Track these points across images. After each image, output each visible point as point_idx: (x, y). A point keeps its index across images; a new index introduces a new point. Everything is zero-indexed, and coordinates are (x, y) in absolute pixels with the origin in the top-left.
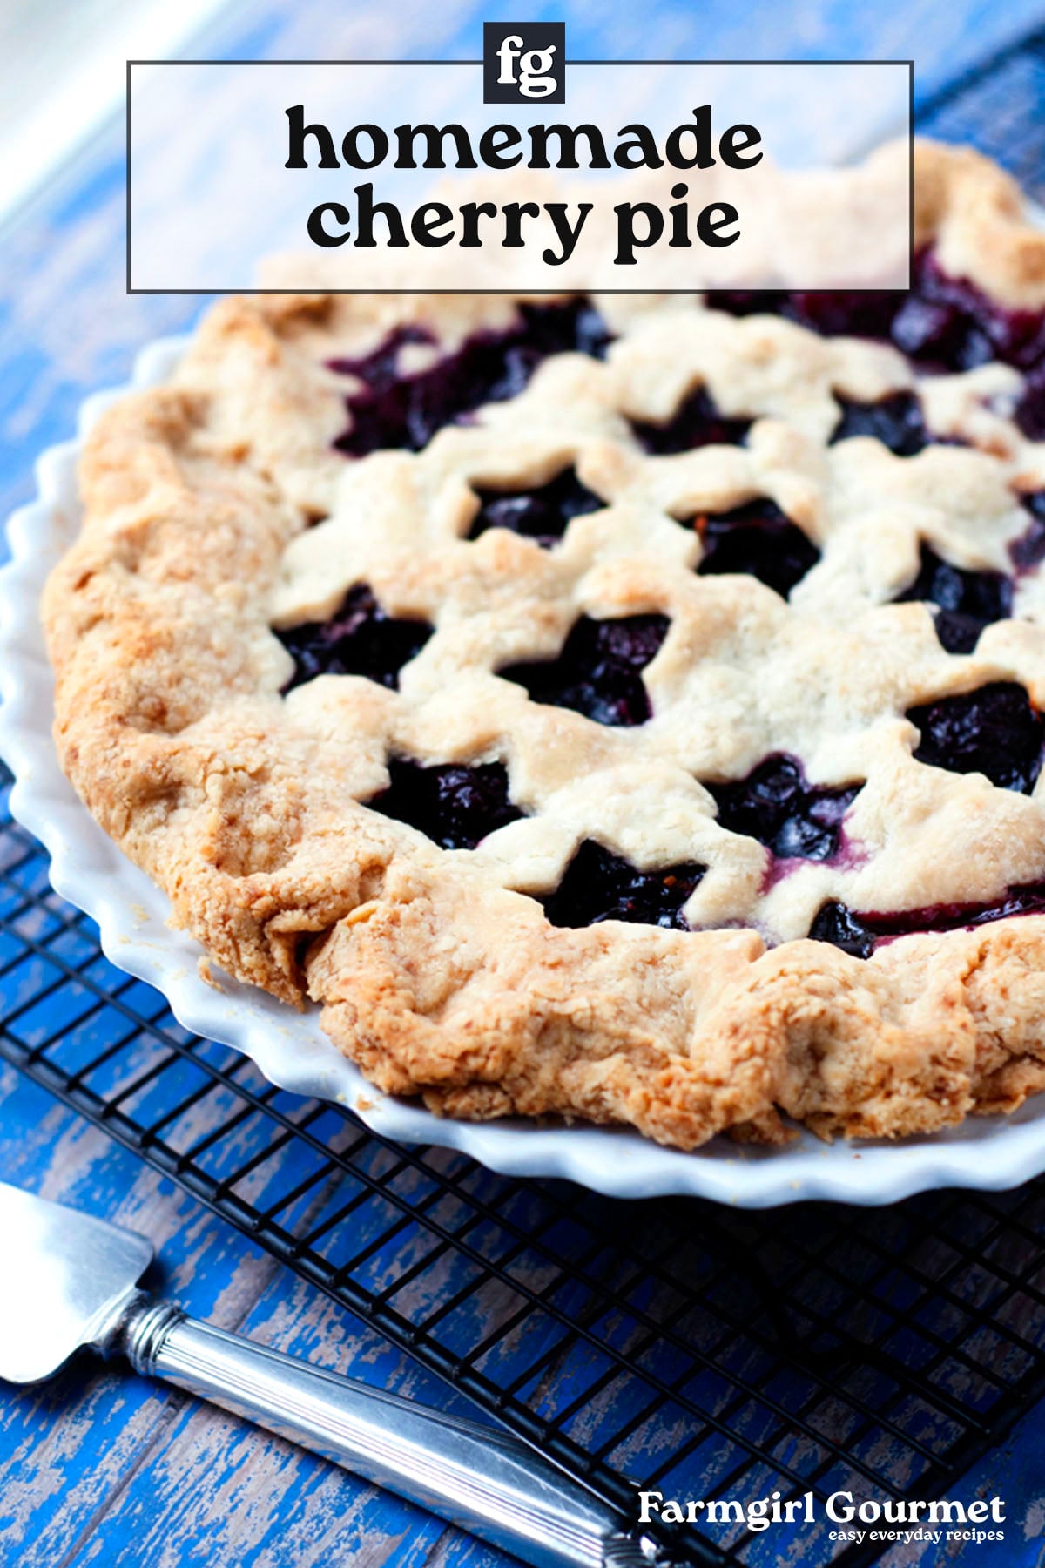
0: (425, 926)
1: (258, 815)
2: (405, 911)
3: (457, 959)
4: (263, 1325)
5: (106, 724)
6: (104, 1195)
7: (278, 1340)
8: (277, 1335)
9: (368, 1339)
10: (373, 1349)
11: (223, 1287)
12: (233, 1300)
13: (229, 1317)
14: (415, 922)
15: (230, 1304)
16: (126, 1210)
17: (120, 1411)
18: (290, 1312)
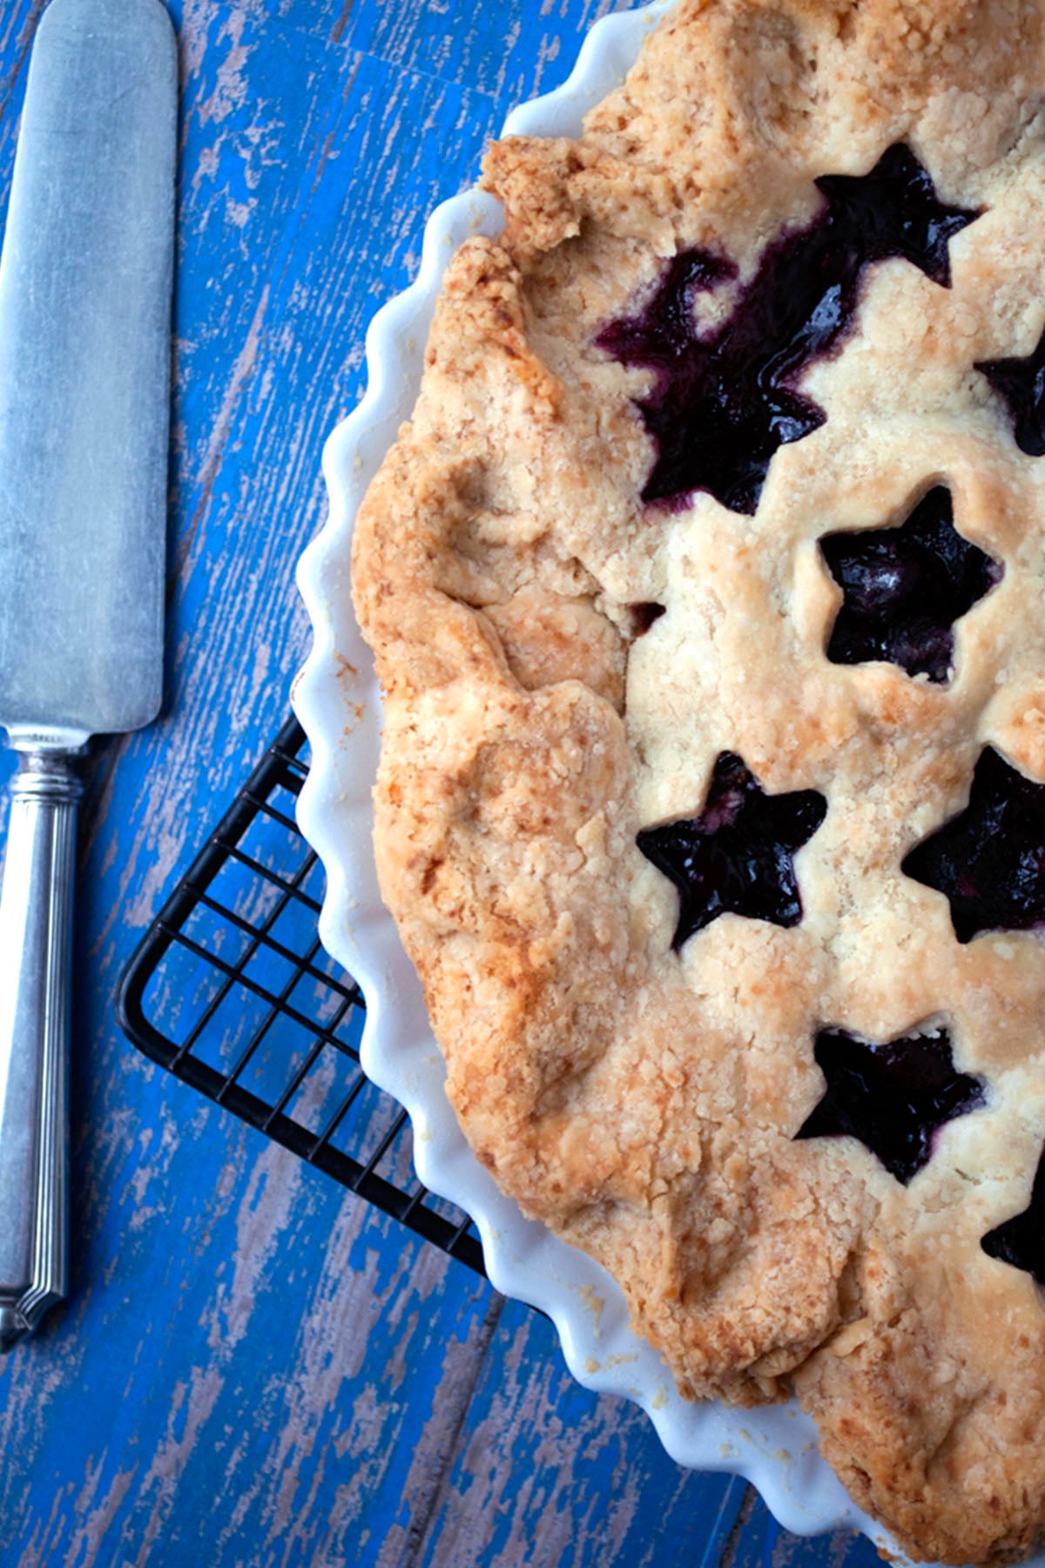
0: (919, 1351)
1: (711, 1222)
2: (897, 1336)
3: (960, 1390)
4: (483, 1424)
5: (519, 1131)
6: (297, 1277)
7: (501, 1441)
8: (499, 1435)
9: (586, 1430)
10: (592, 1442)
11: (437, 1383)
12: (449, 1396)
13: (449, 1419)
14: (908, 1349)
15: (447, 1403)
16: (322, 1296)
17: (369, 1541)
18: (506, 1406)
